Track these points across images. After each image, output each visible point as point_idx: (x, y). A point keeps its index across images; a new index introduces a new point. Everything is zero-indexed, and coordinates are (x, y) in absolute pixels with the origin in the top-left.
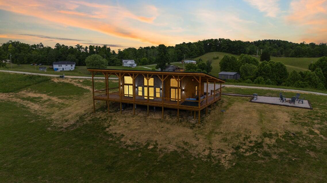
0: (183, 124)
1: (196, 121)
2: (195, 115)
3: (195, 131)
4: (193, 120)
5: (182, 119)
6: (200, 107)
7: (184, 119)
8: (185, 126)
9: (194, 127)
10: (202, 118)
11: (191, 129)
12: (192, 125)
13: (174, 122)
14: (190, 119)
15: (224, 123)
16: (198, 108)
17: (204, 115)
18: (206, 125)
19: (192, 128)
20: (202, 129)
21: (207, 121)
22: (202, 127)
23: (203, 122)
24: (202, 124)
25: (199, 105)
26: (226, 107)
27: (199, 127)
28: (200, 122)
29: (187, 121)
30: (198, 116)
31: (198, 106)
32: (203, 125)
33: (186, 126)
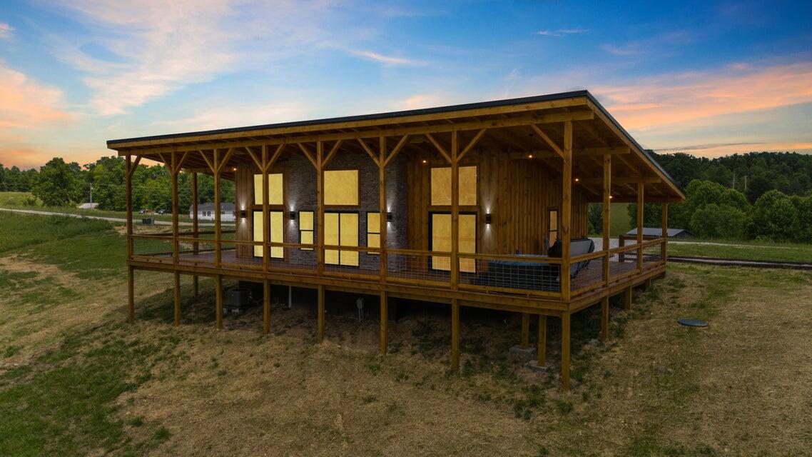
0: (479, 383)
1: (549, 370)
2: (543, 339)
3: (538, 431)
4: (533, 363)
5: (478, 357)
6: (567, 293)
7: (486, 358)
8: (488, 398)
9: (534, 403)
10: (583, 358)
11: (519, 416)
12: (525, 390)
13: (433, 373)
14: (515, 362)
15: (715, 387)
16: (559, 299)
17: (593, 341)
18: (607, 397)
19: (525, 410)
20: (582, 421)
21: (607, 375)
22: (581, 408)
23: (586, 376)
24: (583, 389)
25: (566, 281)
26: (702, 306)
27: (565, 409)
28: (572, 376)
29: (504, 368)
30: (560, 348)
31: (557, 287)
32: (585, 398)
33: (494, 397)
